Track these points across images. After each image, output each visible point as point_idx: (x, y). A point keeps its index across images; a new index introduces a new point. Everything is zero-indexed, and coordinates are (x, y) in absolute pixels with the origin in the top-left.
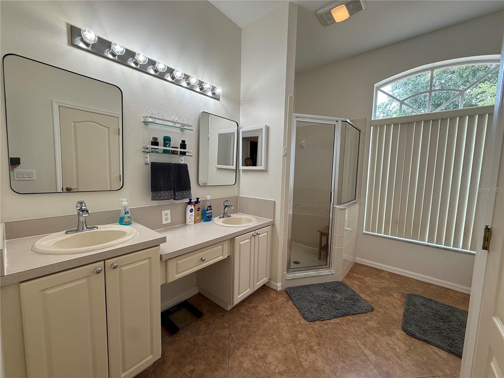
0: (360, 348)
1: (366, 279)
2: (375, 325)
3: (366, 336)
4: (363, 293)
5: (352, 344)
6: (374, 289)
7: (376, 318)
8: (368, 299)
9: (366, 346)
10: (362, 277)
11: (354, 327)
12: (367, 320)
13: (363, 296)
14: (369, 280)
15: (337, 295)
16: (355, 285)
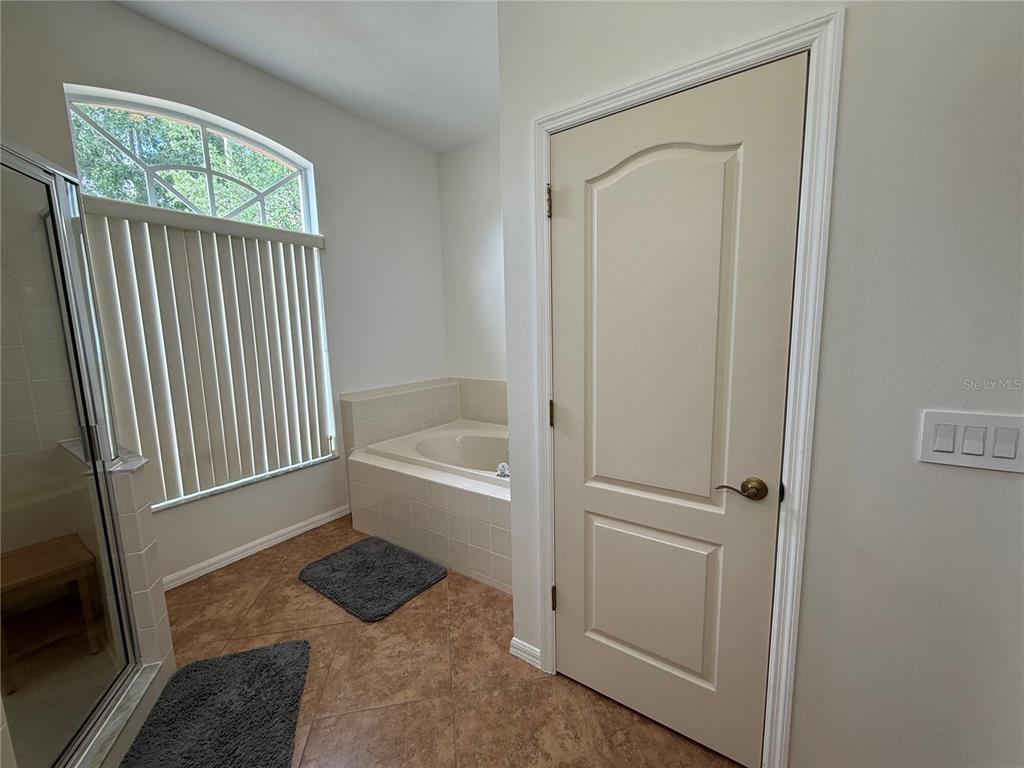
0: (388, 707)
1: (211, 612)
2: (343, 658)
3: (365, 685)
4: (250, 639)
5: (377, 721)
6: (252, 615)
7: (328, 649)
8: (272, 639)
9: (385, 695)
10: (197, 618)
11: (336, 699)
12: (328, 667)
13: (257, 644)
14: (218, 612)
15: (223, 698)
16: (213, 646)
